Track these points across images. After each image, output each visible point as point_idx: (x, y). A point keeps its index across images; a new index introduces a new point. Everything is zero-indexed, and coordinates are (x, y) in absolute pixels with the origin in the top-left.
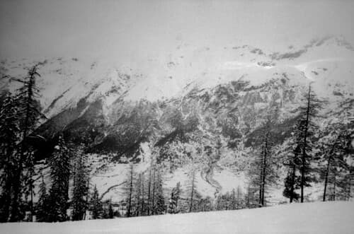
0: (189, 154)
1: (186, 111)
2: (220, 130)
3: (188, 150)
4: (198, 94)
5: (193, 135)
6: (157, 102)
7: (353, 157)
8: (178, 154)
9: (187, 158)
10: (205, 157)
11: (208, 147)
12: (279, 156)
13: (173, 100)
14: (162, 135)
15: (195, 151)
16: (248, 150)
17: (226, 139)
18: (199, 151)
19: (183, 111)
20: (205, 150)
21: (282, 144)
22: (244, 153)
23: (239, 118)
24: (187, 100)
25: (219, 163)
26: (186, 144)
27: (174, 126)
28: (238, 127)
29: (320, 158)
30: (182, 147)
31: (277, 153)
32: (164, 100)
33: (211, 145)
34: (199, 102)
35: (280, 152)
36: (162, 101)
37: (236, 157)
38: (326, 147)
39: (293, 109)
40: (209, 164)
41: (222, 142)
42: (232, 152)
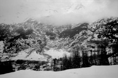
0: (28, 44)
1: (26, 28)
2: (45, 33)
3: (27, 42)
4: (32, 21)
5: (30, 36)
6: (10, 25)
7: (117, 34)
8: (21, 44)
9: (27, 46)
10: (38, 45)
11: (39, 40)
12: (79, 38)
13: (19, 24)
14: (12, 37)
15: (32, 43)
16: (61, 39)
17: (49, 36)
18: (34, 42)
19: (24, 28)
20: (38, 42)
21: (79, 34)
22: (59, 41)
23: (53, 29)
24: (26, 23)
25: (46, 47)
26: (26, 40)
27: (19, 33)
28: (54, 32)
29: (101, 37)
30: (24, 41)
31: (77, 37)
32: (14, 24)
33: (40, 40)
34: (32, 24)
35: (79, 37)
36: (13, 24)
37: (55, 43)
38: (101, 33)
39: (77, 24)
40: (40, 48)
41: (47, 38)
42: (53, 41)
